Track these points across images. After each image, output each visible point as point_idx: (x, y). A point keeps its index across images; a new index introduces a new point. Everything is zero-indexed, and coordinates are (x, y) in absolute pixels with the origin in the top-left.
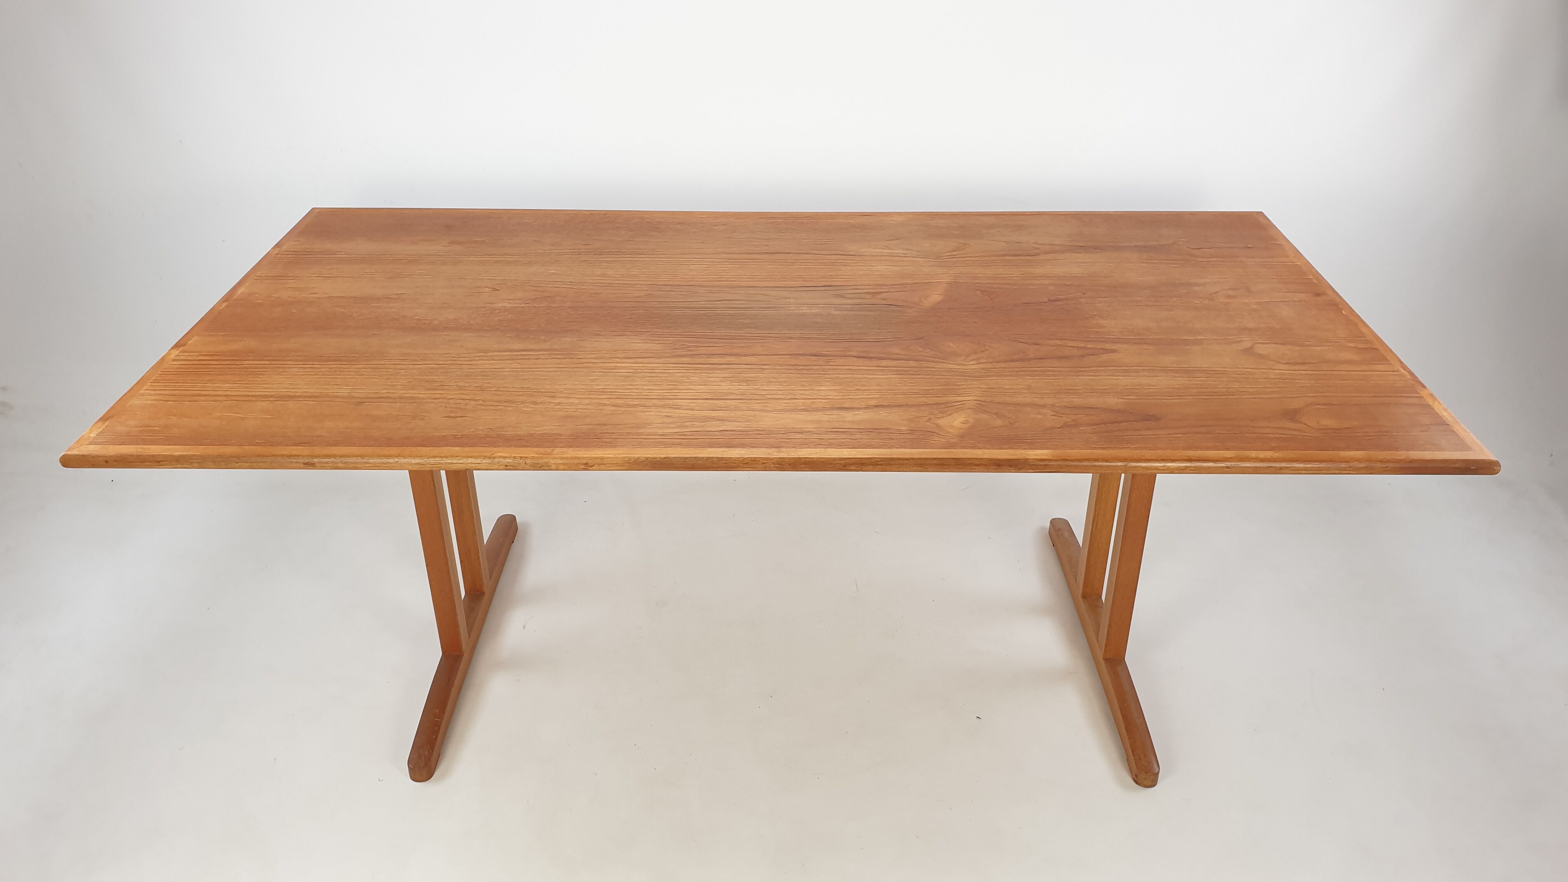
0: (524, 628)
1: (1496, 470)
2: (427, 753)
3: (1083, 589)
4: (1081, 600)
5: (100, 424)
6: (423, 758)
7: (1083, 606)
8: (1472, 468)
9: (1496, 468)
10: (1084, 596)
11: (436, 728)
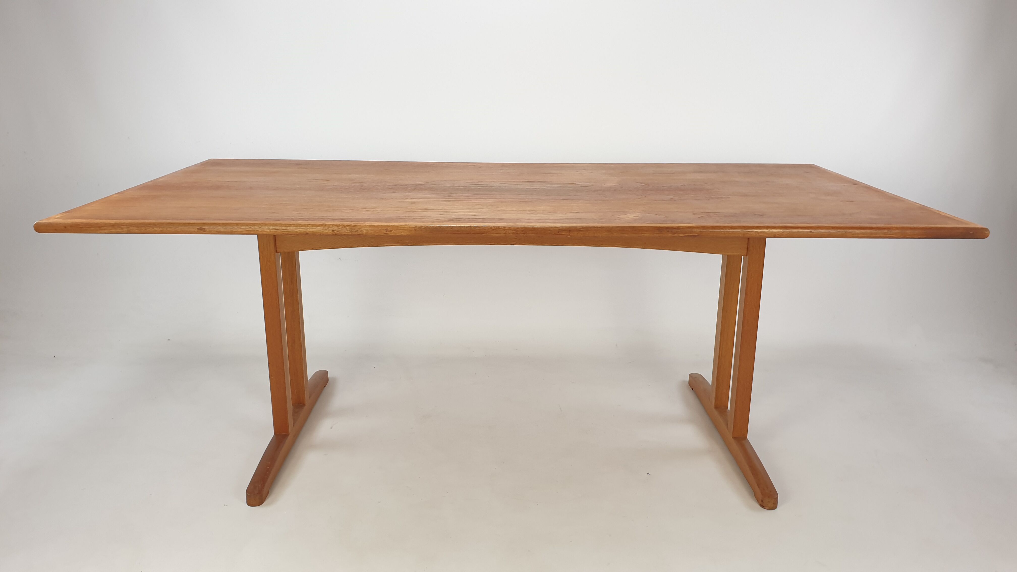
0: (331, 428)
1: (986, 233)
2: (260, 486)
3: (715, 402)
4: (714, 410)
5: (63, 214)
6: (257, 488)
7: (716, 413)
8: (971, 232)
9: (986, 232)
10: (716, 407)
11: (268, 472)
